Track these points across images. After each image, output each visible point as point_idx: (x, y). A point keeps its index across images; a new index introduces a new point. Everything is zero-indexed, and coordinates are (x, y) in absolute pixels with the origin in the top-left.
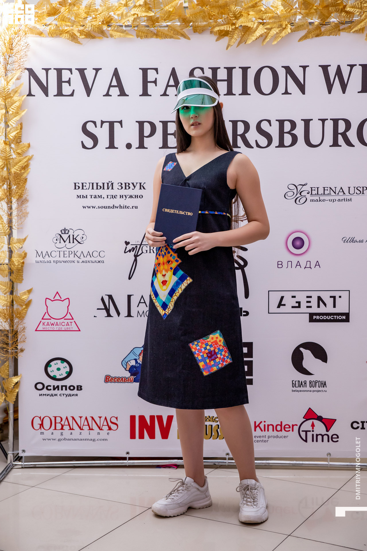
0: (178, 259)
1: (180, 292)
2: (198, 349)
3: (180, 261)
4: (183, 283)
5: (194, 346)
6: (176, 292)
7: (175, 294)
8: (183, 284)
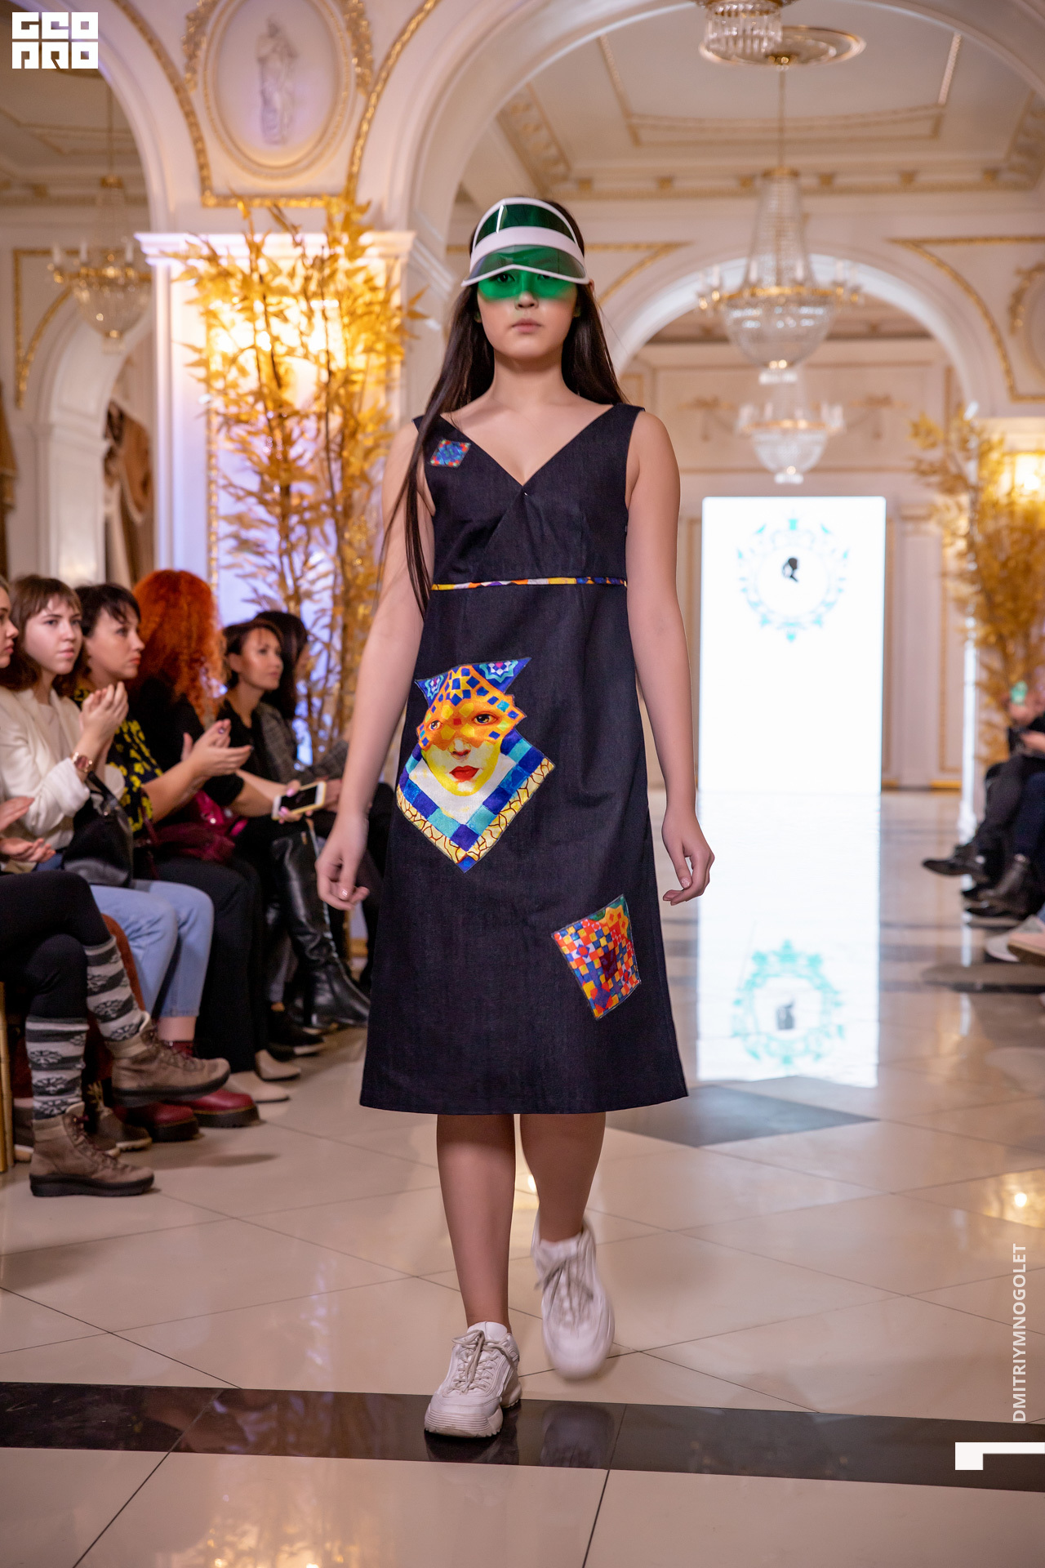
0: (517, 711)
1: (525, 799)
2: (577, 945)
3: (521, 715)
4: (533, 774)
5: (567, 940)
6: (511, 800)
7: (508, 804)
8: (532, 777)
